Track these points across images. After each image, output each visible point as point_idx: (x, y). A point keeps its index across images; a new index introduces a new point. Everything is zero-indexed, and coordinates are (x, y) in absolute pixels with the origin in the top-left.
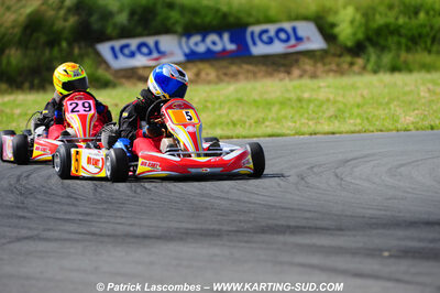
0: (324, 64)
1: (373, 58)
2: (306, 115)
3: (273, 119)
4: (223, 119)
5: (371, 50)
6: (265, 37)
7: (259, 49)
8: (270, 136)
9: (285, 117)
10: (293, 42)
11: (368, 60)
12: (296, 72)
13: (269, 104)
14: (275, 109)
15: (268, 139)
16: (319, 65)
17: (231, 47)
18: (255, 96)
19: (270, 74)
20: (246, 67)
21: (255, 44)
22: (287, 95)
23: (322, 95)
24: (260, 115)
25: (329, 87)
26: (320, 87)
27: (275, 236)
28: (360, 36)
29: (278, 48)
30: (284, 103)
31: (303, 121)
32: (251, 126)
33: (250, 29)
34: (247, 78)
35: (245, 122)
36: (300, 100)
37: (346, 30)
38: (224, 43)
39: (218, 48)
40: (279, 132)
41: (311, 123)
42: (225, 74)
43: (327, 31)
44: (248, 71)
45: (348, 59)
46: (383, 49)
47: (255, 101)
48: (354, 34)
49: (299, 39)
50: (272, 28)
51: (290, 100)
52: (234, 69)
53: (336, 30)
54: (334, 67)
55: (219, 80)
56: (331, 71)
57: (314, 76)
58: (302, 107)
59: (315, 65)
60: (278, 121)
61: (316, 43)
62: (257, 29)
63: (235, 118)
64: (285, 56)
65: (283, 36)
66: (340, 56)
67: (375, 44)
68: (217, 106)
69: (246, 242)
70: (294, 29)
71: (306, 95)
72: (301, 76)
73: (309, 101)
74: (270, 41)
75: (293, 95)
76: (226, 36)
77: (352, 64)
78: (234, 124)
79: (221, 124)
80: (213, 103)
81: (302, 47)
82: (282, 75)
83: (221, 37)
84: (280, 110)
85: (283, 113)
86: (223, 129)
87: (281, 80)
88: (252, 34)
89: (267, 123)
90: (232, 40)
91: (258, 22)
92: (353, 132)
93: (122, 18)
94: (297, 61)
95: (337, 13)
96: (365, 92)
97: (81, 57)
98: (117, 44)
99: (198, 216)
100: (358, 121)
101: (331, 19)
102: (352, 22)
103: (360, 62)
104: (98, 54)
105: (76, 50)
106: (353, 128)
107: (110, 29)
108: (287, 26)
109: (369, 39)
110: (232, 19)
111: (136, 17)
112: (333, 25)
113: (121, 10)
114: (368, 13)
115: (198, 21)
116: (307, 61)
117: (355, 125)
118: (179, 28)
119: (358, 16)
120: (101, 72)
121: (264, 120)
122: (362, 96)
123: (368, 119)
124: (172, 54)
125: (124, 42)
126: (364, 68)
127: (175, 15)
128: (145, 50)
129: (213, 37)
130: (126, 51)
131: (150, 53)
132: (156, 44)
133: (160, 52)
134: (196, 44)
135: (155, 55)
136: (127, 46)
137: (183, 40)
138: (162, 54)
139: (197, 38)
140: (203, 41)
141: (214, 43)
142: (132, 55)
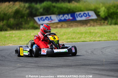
0: (97, 23)
1: (110, 21)
2: (92, 36)
3: (83, 37)
4: (70, 37)
5: (109, 19)
6: (80, 15)
7: (79, 19)
8: (83, 42)
9: (87, 37)
10: (88, 16)
11: (108, 22)
12: (89, 25)
13: (82, 33)
14: (84, 35)
15: (82, 42)
17: (71, 18)
18: (78, 31)
19: (81, 25)
20: (75, 23)
21: (77, 17)
22: (87, 31)
23: (96, 31)
24: (80, 36)
25: (98, 29)
26: (95, 29)
27: (86, 66)
28: (106, 15)
29: (84, 18)
30: (86, 33)
31: (91, 38)
32: (77, 39)
33: (76, 13)
34: (75, 27)
35: (76, 38)
36: (90, 32)
37: (102, 13)
39: (67, 18)
40: (85, 40)
41: (94, 38)
42: (69, 25)
43: (97, 13)
44: (76, 25)
45: (103, 21)
46: (112, 18)
47: (78, 33)
48: (105, 14)
49: (89, 16)
50: (82, 13)
51: (87, 32)
52: (72, 24)
53: (100, 13)
54: (99, 23)
55: (68, 27)
56: (98, 24)
57: (94, 26)
58: (91, 34)
59: (94, 23)
60: (85, 38)
61: (94, 17)
62: (78, 13)
63: (73, 37)
64: (86, 20)
65: (85, 15)
66: (101, 20)
67: (110, 17)
68: (68, 34)
69: (79, 68)
70: (88, 13)
71: (92, 31)
72: (90, 26)
73: (93, 32)
74: (82, 16)
75: (88, 31)
76: (70, 15)
77: (104, 23)
78: (73, 39)
79: (69, 38)
80: (67, 33)
81: (90, 18)
82: (85, 26)
85: (86, 35)
86: (70, 40)
87: (85, 27)
88: (77, 14)
89: (82, 38)
90: (71, 16)
91: (78, 11)
92: (105, 41)
93: (41, 10)
94: (89, 22)
95: (100, 9)
96: (108, 30)
97: (30, 21)
98: (40, 17)
99: (66, 61)
100: (106, 38)
101: (98, 10)
102: (104, 11)
103: (106, 22)
104: (34, 20)
105: (29, 19)
106: (105, 40)
107: (38, 13)
108: (86, 12)
109: (109, 16)
110: (71, 11)
111: (45, 10)
112: (99, 12)
113: (41, 8)
114: (108, 9)
115: (62, 11)
116: (92, 22)
117: (106, 39)
118: (57, 13)
119: (106, 10)
120: (35, 25)
121: (81, 37)
122: (107, 31)
123: (109, 37)
124: (55, 20)
125: (41, 17)
126: (107, 24)
127: (55, 9)
128: (47, 19)
129: (66, 15)
130: (42, 19)
131: (49, 20)
132: (51, 17)
133: (51, 19)
134: (61, 17)
135: (50, 20)
136: (42, 18)
137: (58, 16)
138: (52, 20)
139: (61, 16)
140: (63, 16)
141: (66, 17)
142: (44, 20)
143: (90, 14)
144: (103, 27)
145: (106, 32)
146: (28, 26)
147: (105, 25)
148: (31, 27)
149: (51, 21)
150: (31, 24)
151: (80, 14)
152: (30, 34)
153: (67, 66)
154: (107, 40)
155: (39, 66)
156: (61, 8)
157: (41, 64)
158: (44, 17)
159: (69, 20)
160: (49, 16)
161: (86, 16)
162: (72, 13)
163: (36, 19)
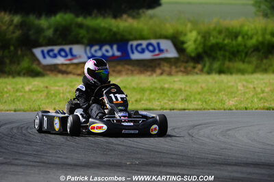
0: (176, 67)
1: (208, 64)
2: (167, 98)
3: (147, 100)
5: (206, 59)
6: (139, 48)
7: (136, 56)
9: (154, 99)
10: (157, 52)
11: (204, 66)
12: (159, 71)
13: (143, 90)
14: (147, 94)
16: (173, 67)
17: (118, 54)
18: (134, 84)
19: (141, 72)
20: (127, 67)
21: (133, 53)
22: (154, 85)
23: (176, 86)
24: (138, 97)
25: (180, 81)
26: (174, 81)
28: (200, 50)
29: (147, 55)
30: (152, 90)
31: (165, 101)
33: (130, 43)
34: (127, 74)
36: (162, 89)
37: (191, 46)
38: (114, 51)
39: (110, 54)
40: (151, 107)
41: (170, 103)
42: (114, 71)
43: (179, 45)
44: (128, 69)
45: (191, 64)
46: (214, 59)
47: (134, 88)
48: (196, 49)
49: (161, 51)
50: (144, 43)
51: (156, 88)
52: (119, 68)
53: (185, 46)
54: (182, 69)
56: (181, 71)
57: (170, 74)
58: (163, 93)
59: (170, 67)
60: (150, 100)
61: (172, 53)
62: (135, 43)
64: (152, 61)
65: (151, 48)
66: (187, 62)
67: (209, 56)
70: (158, 44)
71: (166, 86)
72: (162, 74)
73: (168, 89)
74: (143, 51)
75: (157, 85)
76: (115, 47)
77: (194, 68)
81: (162, 56)
82: (149, 73)
83: (112, 47)
84: (150, 94)
85: (152, 96)
87: (150, 76)
88: (132, 46)
89: (143, 102)
90: (118, 50)
91: (135, 39)
92: (197, 109)
93: (50, 33)
94: (159, 64)
95: (185, 35)
96: (204, 85)
97: (23, 56)
98: (46, 49)
99: (106, 154)
100: (200, 103)
101: (182, 38)
102: (195, 41)
103: (199, 66)
104: (33, 55)
105: (19, 52)
106: (197, 107)
107: (41, 40)
108: (154, 42)
109: (205, 52)
110: (119, 37)
111: (58, 33)
112: (183, 43)
113: (49, 28)
114: (205, 36)
115: (97, 36)
116: (166, 64)
117: (198, 105)
118: (85, 41)
119: (199, 38)
120: (35, 66)
121: (141, 100)
122: (201, 87)
123: (206, 102)
124: (80, 57)
125: (50, 48)
126: (202, 71)
127: (83, 32)
128: (63, 54)
129: (107, 47)
130: (51, 54)
131: (66, 56)
132: (71, 50)
133: (72, 55)
134: (96, 51)
135: (69, 57)
136: (52, 50)
137: (88, 48)
138: (74, 56)
139: (97, 47)
140: (100, 49)
141: (107, 51)
142: (55, 56)
143: (162, 47)
144: (191, 78)
145: (200, 90)
146: (18, 69)
147: (197, 74)
148: (24, 71)
149: (70, 60)
150: (25, 63)
151: (140, 45)
152: (23, 87)
153: (109, 165)
154: (200, 109)
155: (44, 163)
156: (96, 30)
157: (50, 158)
158: (56, 49)
159: (113, 58)
160: (67, 48)
161: (154, 51)
162: (121, 41)
163: (37, 52)
